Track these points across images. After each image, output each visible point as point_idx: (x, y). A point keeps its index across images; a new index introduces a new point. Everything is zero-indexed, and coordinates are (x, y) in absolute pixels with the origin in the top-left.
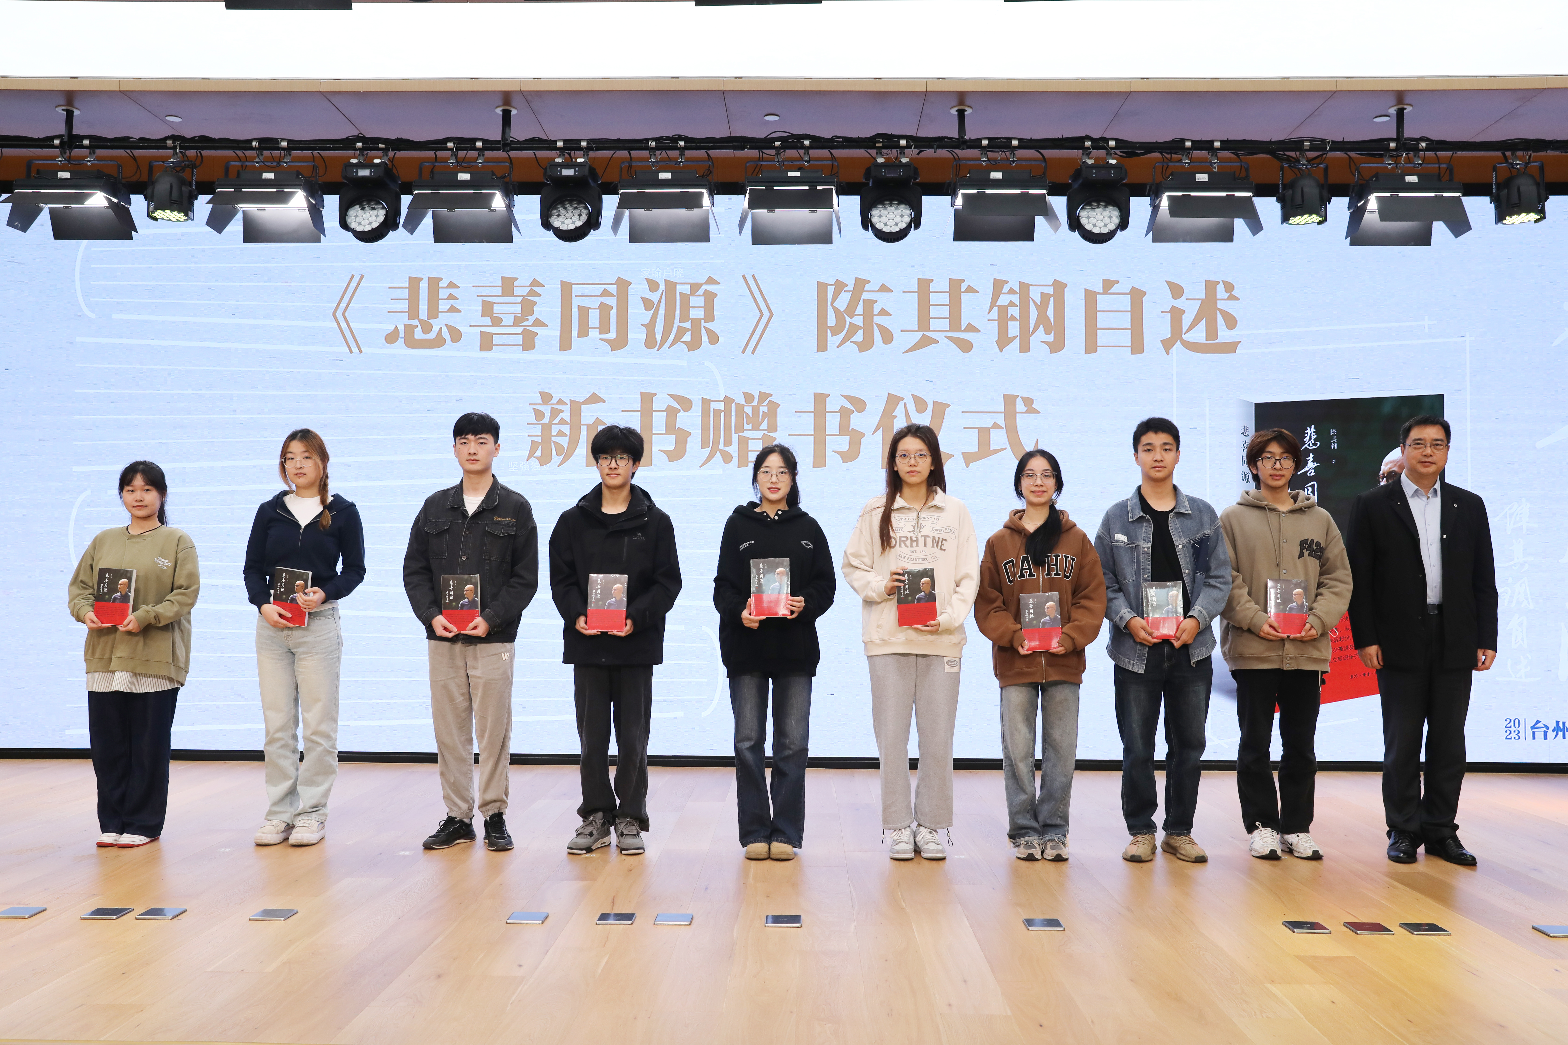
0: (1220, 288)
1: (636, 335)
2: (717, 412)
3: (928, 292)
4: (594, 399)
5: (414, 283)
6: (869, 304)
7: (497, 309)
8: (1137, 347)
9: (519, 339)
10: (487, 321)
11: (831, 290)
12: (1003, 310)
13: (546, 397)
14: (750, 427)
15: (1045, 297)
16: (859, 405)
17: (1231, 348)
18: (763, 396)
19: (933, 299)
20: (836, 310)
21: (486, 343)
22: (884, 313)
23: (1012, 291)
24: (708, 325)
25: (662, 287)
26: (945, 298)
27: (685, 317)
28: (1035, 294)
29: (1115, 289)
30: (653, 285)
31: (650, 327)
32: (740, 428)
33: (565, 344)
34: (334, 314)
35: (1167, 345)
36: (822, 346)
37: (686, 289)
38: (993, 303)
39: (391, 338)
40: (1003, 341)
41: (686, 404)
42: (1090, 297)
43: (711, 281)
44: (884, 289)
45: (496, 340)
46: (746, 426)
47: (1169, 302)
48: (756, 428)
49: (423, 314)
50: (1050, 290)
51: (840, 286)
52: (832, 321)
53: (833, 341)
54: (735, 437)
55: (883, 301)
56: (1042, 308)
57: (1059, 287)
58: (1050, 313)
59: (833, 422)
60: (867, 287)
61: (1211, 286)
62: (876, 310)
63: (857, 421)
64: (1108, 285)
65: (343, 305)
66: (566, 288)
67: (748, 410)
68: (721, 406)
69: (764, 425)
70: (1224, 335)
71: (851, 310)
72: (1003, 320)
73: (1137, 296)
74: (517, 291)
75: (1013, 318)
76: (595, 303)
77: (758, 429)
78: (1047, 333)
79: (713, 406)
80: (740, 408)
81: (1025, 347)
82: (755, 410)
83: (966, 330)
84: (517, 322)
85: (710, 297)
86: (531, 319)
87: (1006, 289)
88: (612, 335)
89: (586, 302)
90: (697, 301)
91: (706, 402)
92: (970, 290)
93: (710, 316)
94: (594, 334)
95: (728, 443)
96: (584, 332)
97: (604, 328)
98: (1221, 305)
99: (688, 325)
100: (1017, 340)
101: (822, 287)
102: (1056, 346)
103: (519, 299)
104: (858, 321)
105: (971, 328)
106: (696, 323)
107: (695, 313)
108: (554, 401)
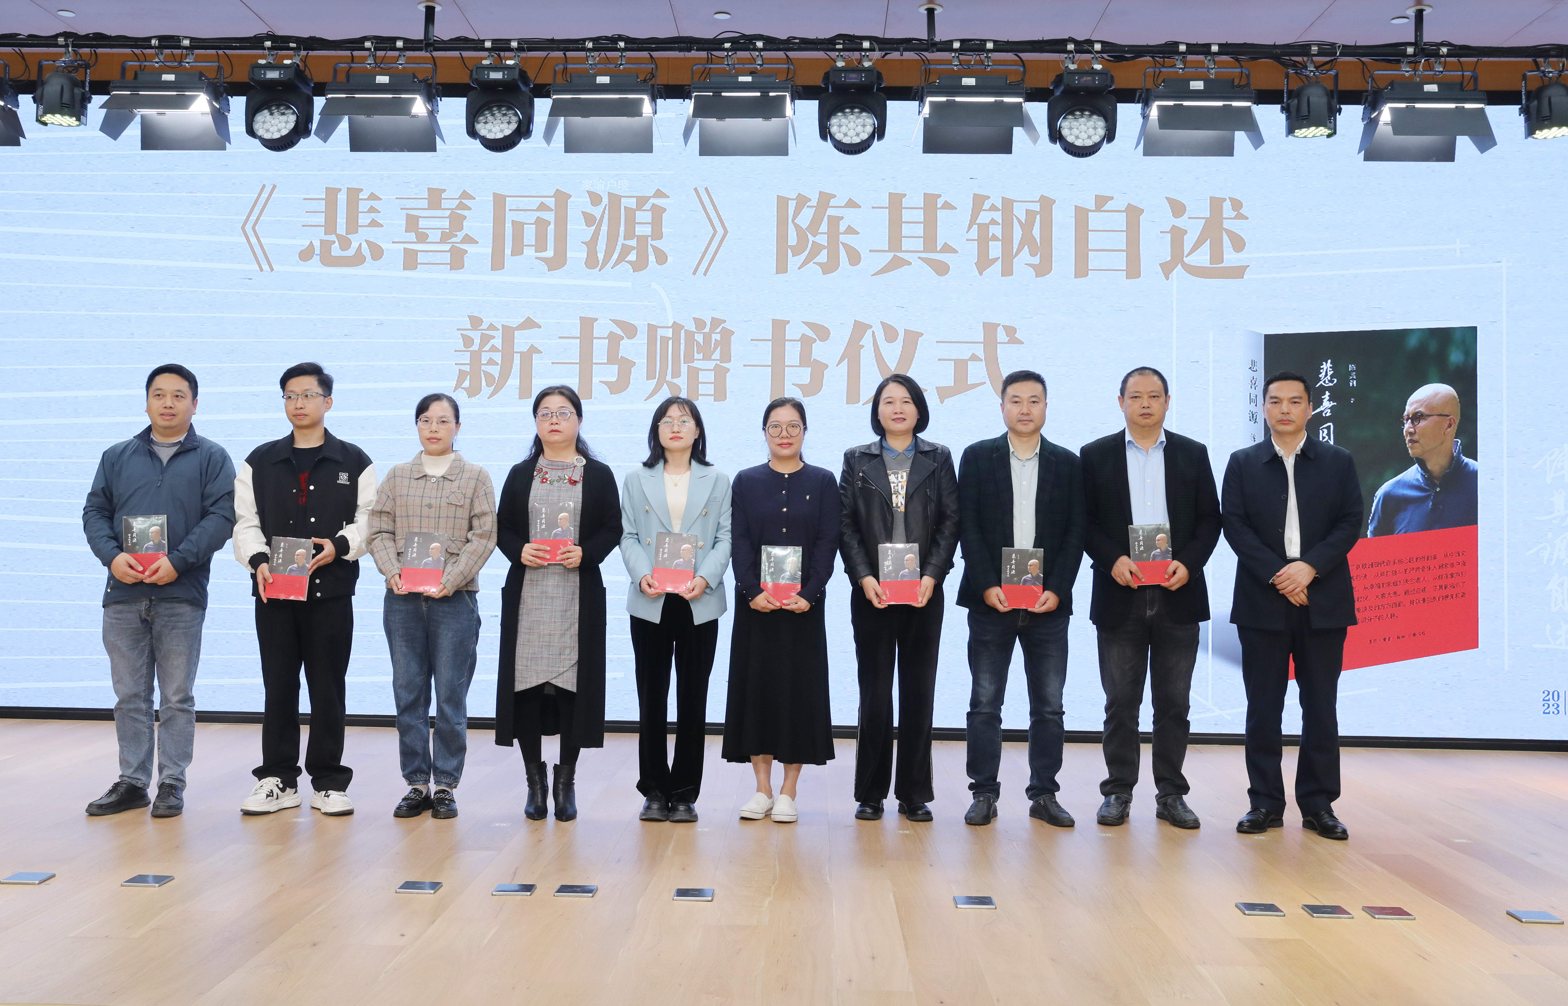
0: (1227, 205)
1: (576, 253)
2: (664, 340)
3: (901, 208)
4: (529, 324)
5: (331, 194)
6: (834, 222)
7: (422, 223)
8: (1133, 270)
9: (447, 258)
10: (412, 236)
11: (792, 205)
12: (983, 229)
13: (475, 322)
14: (701, 356)
15: (1030, 214)
16: (823, 333)
17: (1238, 272)
18: (716, 322)
19: (906, 215)
20: (797, 227)
21: (410, 261)
22: (850, 231)
23: (993, 208)
24: (655, 243)
25: (605, 201)
26: (919, 215)
27: (630, 235)
28: (1020, 212)
29: (1109, 206)
30: (595, 199)
31: (591, 245)
32: (689, 358)
33: (497, 263)
34: (243, 228)
35: (1167, 269)
36: (782, 267)
37: (632, 203)
38: (972, 222)
39: (306, 255)
40: (984, 262)
41: (630, 330)
42: (1081, 215)
43: (659, 194)
44: (851, 204)
45: (421, 258)
46: (696, 356)
47: (1168, 220)
48: (707, 357)
49: (341, 229)
50: (1036, 207)
51: (802, 201)
52: (793, 239)
53: (794, 262)
54: (684, 368)
55: (850, 217)
56: (1027, 227)
57: (1047, 203)
58: (1036, 232)
59: (793, 352)
60: (833, 202)
61: (1216, 204)
62: (842, 228)
63: (819, 351)
64: (1101, 202)
65: (253, 218)
66: (499, 201)
67: (699, 338)
68: (669, 333)
69: (717, 355)
70: (1231, 258)
71: (814, 226)
72: (983, 240)
73: (1133, 214)
74: (445, 204)
75: (994, 238)
76: (532, 217)
77: (710, 359)
78: (1033, 254)
79: (660, 332)
80: (690, 335)
81: (1007, 271)
82: (707, 337)
83: (942, 251)
84: (445, 238)
85: (658, 213)
86: (460, 235)
87: (987, 206)
88: (550, 253)
89: (521, 217)
90: (644, 216)
91: (652, 330)
92: (947, 206)
93: (657, 234)
94: (529, 252)
95: (676, 374)
96: (518, 250)
97: (540, 245)
98: (1227, 224)
99: (633, 243)
100: (999, 262)
101: (782, 202)
102: (1043, 269)
103: (448, 213)
104: (822, 240)
105: (948, 249)
106: (643, 240)
107: (643, 230)
108: (485, 326)
